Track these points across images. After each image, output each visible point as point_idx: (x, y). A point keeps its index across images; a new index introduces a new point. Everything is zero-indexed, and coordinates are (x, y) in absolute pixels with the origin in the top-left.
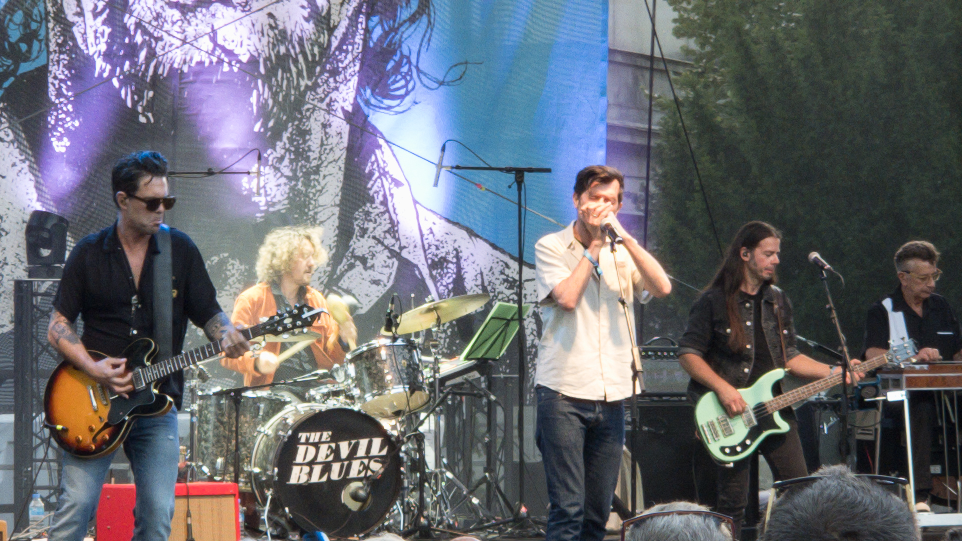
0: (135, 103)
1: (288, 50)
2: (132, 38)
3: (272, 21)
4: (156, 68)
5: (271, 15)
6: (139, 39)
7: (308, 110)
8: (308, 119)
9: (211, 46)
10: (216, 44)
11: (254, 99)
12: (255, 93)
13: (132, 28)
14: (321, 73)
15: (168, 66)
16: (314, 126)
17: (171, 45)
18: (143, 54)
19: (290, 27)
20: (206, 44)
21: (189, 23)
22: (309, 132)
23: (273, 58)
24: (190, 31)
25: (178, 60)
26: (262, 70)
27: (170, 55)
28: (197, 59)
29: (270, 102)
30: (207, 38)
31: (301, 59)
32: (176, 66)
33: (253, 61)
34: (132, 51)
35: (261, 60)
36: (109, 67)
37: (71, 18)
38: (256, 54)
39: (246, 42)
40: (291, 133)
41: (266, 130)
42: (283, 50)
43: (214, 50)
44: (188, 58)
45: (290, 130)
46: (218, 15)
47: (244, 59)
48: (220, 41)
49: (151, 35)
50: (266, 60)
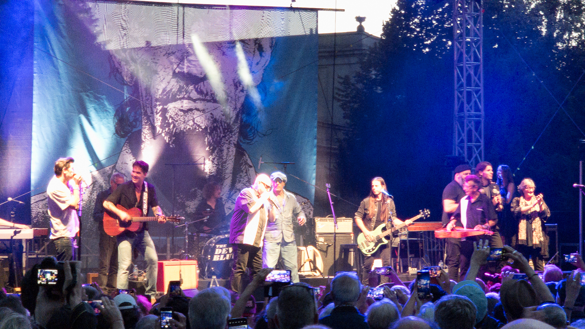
0: (169, 141)
1: (217, 125)
2: (168, 120)
3: (212, 116)
4: (176, 130)
5: (211, 114)
6: (170, 121)
7: (223, 143)
8: (223, 146)
9: (193, 123)
10: (194, 123)
11: (206, 140)
12: (206, 138)
13: (168, 117)
14: (227, 132)
15: (179, 129)
16: (225, 148)
17: (181, 123)
18: (172, 126)
19: (217, 117)
20: (191, 123)
21: (186, 116)
22: (223, 150)
23: (212, 127)
24: (186, 119)
25: (182, 128)
26: (209, 131)
27: (180, 126)
28: (188, 127)
29: (211, 141)
30: (191, 121)
31: (221, 127)
32: (182, 129)
33: (206, 128)
34: (168, 125)
35: (209, 128)
36: (161, 130)
37: (149, 114)
38: (207, 126)
39: (204, 122)
40: (218, 151)
41: (210, 150)
42: (215, 125)
43: (194, 125)
44: (186, 127)
45: (217, 150)
46: (195, 114)
47: (203, 127)
48: (195, 122)
49: (174, 120)
50: (210, 128)
